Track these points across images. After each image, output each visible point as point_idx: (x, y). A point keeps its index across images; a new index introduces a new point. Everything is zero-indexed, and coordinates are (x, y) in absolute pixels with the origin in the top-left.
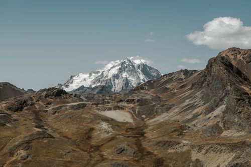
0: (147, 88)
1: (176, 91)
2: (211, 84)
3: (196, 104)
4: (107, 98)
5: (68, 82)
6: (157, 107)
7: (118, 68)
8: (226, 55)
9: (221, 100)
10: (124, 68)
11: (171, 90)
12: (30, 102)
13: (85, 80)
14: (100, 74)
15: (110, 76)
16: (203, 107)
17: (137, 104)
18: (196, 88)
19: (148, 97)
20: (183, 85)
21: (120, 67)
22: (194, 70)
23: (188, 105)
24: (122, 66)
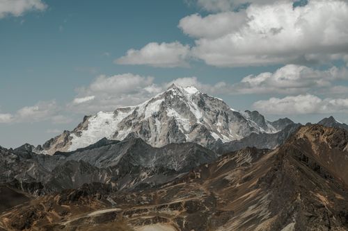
0: (199, 176)
1: (238, 185)
2: (280, 185)
3: (261, 215)
4: (144, 198)
5: (80, 126)
6: (211, 217)
7: (160, 101)
8: (305, 137)
9: (290, 215)
10: (170, 102)
11: (232, 184)
12: (39, 213)
13: (107, 123)
14: (131, 113)
15: (148, 115)
16: (268, 222)
17: (184, 210)
18: (264, 185)
19: (199, 197)
20: (248, 177)
21: (163, 100)
22: (266, 149)
23: (251, 216)
24: (166, 98)
